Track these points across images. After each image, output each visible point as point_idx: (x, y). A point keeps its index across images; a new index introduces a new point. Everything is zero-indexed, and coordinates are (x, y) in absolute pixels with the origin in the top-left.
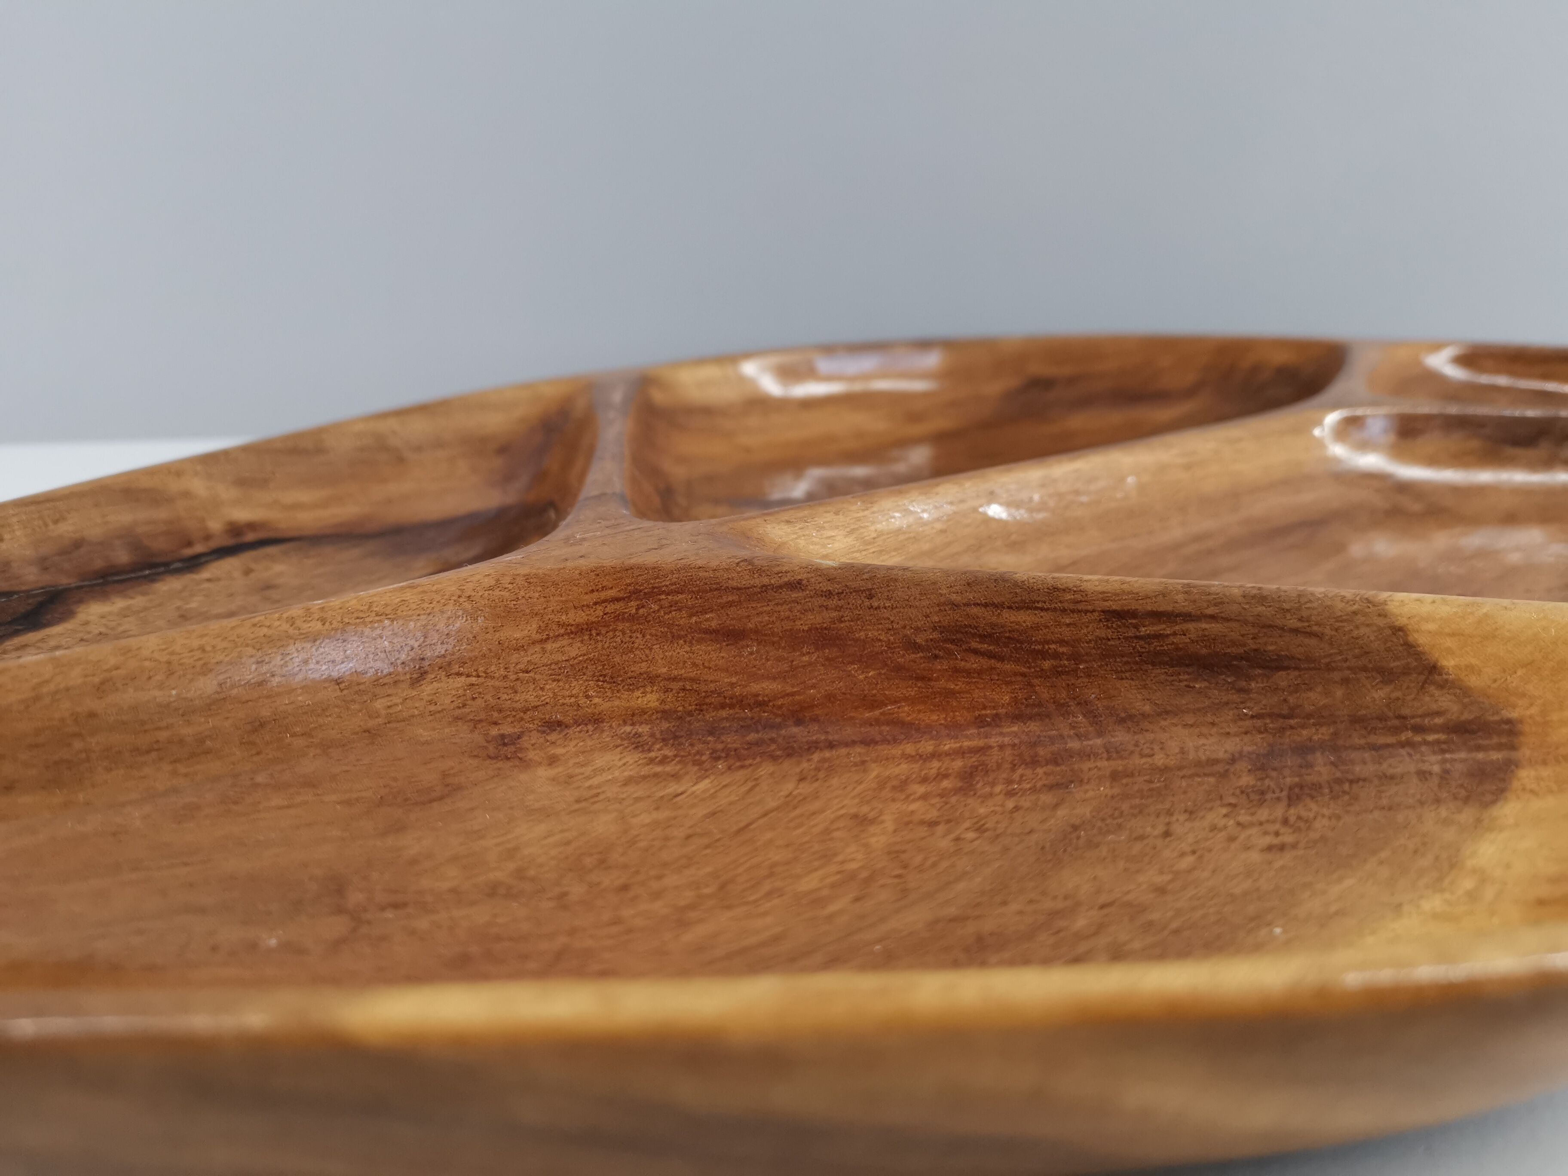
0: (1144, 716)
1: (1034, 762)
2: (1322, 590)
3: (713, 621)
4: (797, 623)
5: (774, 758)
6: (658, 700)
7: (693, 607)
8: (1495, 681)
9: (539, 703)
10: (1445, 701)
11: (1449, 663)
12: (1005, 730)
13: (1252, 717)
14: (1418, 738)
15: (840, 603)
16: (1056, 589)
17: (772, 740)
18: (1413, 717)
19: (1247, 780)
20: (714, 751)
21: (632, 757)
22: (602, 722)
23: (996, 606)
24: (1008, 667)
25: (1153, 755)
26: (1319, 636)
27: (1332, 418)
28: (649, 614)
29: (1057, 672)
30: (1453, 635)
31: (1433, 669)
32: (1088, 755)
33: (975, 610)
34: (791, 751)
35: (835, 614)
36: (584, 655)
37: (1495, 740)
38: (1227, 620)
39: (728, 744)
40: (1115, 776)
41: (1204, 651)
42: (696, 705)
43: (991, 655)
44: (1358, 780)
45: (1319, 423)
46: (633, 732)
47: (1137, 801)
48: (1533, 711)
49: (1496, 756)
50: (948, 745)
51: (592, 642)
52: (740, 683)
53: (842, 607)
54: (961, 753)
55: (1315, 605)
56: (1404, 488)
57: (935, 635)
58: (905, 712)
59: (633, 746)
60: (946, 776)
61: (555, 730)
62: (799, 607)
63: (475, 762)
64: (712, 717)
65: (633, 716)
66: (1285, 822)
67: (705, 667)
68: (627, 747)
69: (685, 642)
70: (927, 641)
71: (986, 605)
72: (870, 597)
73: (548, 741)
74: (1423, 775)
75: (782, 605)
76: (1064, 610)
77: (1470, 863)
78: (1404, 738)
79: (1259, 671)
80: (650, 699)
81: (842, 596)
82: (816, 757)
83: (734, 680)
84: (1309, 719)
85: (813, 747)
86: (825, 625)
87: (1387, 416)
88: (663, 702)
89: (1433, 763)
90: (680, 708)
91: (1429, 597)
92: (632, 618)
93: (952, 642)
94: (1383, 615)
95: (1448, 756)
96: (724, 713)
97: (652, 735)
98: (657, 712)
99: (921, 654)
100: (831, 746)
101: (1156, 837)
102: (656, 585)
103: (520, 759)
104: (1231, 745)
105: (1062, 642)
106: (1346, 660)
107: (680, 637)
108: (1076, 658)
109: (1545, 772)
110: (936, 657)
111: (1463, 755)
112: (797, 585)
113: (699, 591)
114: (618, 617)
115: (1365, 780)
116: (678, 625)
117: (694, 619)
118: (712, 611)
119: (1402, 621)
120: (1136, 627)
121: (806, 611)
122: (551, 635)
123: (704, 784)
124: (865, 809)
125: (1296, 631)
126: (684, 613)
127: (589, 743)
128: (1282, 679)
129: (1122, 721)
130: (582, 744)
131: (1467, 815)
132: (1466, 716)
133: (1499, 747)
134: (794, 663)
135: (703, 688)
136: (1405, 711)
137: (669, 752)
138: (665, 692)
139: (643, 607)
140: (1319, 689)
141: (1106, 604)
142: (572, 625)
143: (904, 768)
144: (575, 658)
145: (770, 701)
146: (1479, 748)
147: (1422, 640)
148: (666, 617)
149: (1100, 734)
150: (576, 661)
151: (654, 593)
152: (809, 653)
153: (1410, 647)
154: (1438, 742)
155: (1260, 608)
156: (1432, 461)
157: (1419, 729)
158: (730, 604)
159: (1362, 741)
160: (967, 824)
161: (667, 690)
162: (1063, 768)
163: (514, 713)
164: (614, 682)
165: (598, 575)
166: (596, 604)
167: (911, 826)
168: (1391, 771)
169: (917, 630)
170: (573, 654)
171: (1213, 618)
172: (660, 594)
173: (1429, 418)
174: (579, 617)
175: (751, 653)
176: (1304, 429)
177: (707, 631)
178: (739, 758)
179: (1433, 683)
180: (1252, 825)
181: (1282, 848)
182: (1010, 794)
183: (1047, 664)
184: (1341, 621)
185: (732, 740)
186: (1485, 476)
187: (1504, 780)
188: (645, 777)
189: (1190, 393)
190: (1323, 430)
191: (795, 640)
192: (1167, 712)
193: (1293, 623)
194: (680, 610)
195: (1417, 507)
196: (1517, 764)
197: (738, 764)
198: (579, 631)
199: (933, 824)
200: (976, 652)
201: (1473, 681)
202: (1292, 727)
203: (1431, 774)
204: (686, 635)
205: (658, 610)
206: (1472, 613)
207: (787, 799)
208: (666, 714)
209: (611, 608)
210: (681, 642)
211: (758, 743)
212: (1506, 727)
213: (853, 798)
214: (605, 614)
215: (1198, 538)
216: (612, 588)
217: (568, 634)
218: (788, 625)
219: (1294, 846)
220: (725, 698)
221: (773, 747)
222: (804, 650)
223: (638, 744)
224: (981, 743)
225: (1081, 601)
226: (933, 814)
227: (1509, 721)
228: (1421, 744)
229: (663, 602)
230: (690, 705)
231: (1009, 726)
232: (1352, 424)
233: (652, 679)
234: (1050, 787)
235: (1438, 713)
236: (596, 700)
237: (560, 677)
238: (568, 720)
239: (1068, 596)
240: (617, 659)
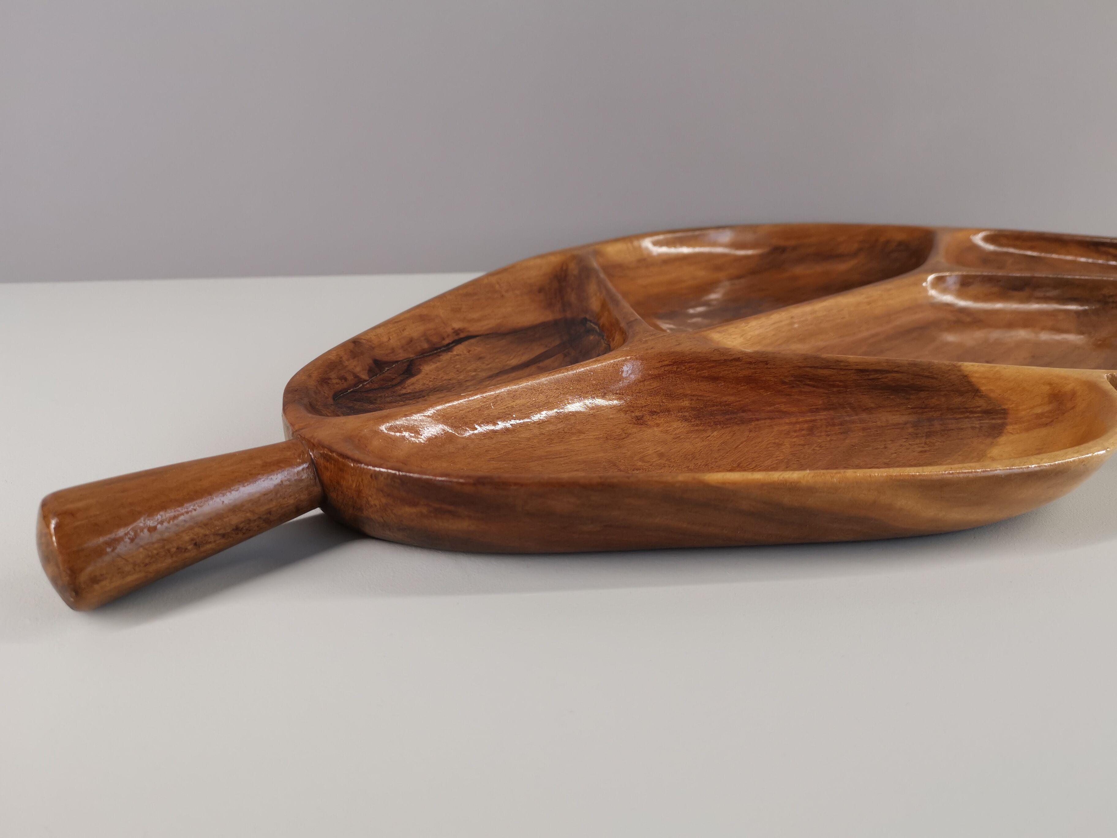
0: (872, 408)
1: (834, 425)
2: (937, 361)
3: (706, 373)
4: (739, 374)
5: (738, 424)
6: (689, 403)
7: (698, 368)
8: (1000, 395)
9: (646, 405)
10: (981, 402)
11: (983, 388)
12: (821, 414)
13: (911, 408)
14: (971, 416)
15: (756, 366)
16: (838, 361)
17: (735, 418)
18: (969, 408)
19: (911, 430)
20: (715, 422)
21: (685, 424)
22: (671, 411)
23: (815, 367)
24: (821, 390)
25: (876, 422)
26: (936, 379)
27: (931, 277)
28: (681, 371)
29: (839, 392)
30: (985, 378)
31: (977, 391)
32: (853, 422)
33: (808, 369)
34: (743, 422)
35: (753, 371)
36: (659, 386)
37: (999, 416)
38: (902, 373)
39: (719, 419)
40: (864, 429)
41: (894, 384)
42: (704, 405)
43: (814, 386)
44: (950, 430)
45: (925, 280)
46: (683, 415)
47: (873, 437)
48: (1013, 405)
49: (999, 421)
50: (801, 419)
51: (661, 381)
52: (719, 397)
53: (756, 368)
54: (807, 422)
55: (935, 367)
56: (963, 310)
57: (792, 379)
58: (783, 407)
59: (685, 420)
60: (803, 430)
61: (654, 414)
62: (739, 368)
63: (631, 426)
64: (711, 409)
65: (681, 409)
66: (925, 443)
67: (705, 391)
68: (682, 421)
69: (696, 381)
70: (789, 381)
71: (811, 367)
72: (767, 364)
73: (653, 418)
74: (973, 428)
75: (733, 367)
76: (841, 369)
77: (989, 455)
78: (966, 415)
79: (914, 392)
80: (686, 403)
81: (756, 364)
82: (753, 424)
83: (716, 396)
84: (932, 409)
85: (751, 420)
86: (750, 375)
87: (957, 276)
88: (691, 404)
89: (977, 424)
90: (698, 406)
91: (977, 364)
92: (675, 372)
93: (799, 381)
94: (960, 371)
95: (982, 422)
96: (714, 408)
97: (690, 416)
98: (690, 408)
99: (787, 386)
100: (758, 420)
101: (882, 448)
102: (683, 359)
103: (646, 424)
104: (904, 419)
105: (841, 381)
106: (946, 387)
107: (694, 380)
108: (846, 387)
109: (1016, 426)
110: (793, 387)
111: (987, 421)
112: (738, 359)
113: (700, 362)
114: (670, 372)
115: (952, 430)
116: (693, 375)
117: (699, 373)
118: (705, 370)
119: (966, 373)
120: (868, 375)
121: (742, 369)
122: (646, 379)
123: (715, 433)
124: (777, 441)
125: (928, 377)
126: (695, 370)
127: (669, 419)
128: (922, 394)
129: (864, 410)
130: (665, 419)
131: (989, 441)
132: (989, 408)
133: (1001, 418)
134: (739, 389)
135: (705, 399)
136: (966, 406)
137: (698, 422)
138: (691, 401)
139: (679, 368)
140: (936, 398)
141: (857, 367)
142: (653, 375)
143: (786, 427)
144: (655, 388)
145: (731, 404)
146: (993, 419)
147: (973, 380)
148: (688, 372)
149: (857, 415)
150: (656, 389)
151: (682, 362)
152: (744, 385)
153: (970, 383)
154: (978, 417)
155: (915, 369)
156: (976, 298)
157: (972, 412)
158: (713, 367)
159: (951, 417)
160: (815, 445)
161: (692, 400)
162: (844, 426)
163: (638, 408)
164: (672, 397)
165: (661, 356)
166: (661, 367)
167: (795, 446)
168: (962, 427)
169: (786, 377)
170: (654, 386)
171: (897, 372)
172: (685, 363)
173: (975, 277)
174: (656, 372)
175: (722, 386)
176: (918, 283)
177: (704, 377)
178: (725, 424)
179: (977, 396)
180: (914, 444)
181: (925, 451)
182: (828, 435)
183: (835, 389)
184: (944, 373)
185: (719, 418)
186: (999, 306)
187: (1001, 429)
188: (693, 431)
189: (855, 254)
190: (927, 283)
191: (738, 381)
192: (880, 407)
193: (926, 374)
194: (693, 369)
195: (968, 319)
196: (1007, 424)
197: (725, 426)
198: (655, 377)
199: (803, 445)
200: (808, 385)
201: (992, 395)
202: (926, 412)
203: (976, 428)
204: (696, 379)
205: (685, 369)
206: (992, 370)
207: (748, 438)
208: (693, 409)
209: (667, 368)
210: (695, 381)
211: (731, 419)
212: (1003, 411)
213: (772, 437)
214: (665, 371)
215: (873, 336)
216: (666, 361)
217: (652, 378)
218: (735, 375)
219: (929, 451)
220: (714, 402)
221: (736, 420)
222: (742, 384)
223: (685, 419)
224: (813, 418)
225: (848, 366)
226: (802, 442)
227: (1004, 409)
228: (972, 417)
229: (686, 366)
230: (701, 405)
231: (822, 412)
232: (940, 280)
233: (686, 396)
234: (841, 433)
235: (979, 407)
236: (666, 404)
237: (652, 395)
238: (658, 411)
239: (842, 364)
240: (671, 388)
